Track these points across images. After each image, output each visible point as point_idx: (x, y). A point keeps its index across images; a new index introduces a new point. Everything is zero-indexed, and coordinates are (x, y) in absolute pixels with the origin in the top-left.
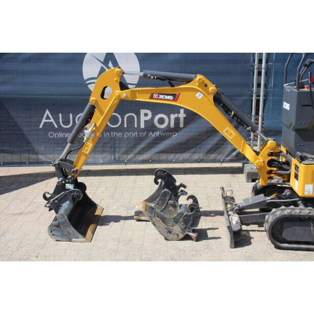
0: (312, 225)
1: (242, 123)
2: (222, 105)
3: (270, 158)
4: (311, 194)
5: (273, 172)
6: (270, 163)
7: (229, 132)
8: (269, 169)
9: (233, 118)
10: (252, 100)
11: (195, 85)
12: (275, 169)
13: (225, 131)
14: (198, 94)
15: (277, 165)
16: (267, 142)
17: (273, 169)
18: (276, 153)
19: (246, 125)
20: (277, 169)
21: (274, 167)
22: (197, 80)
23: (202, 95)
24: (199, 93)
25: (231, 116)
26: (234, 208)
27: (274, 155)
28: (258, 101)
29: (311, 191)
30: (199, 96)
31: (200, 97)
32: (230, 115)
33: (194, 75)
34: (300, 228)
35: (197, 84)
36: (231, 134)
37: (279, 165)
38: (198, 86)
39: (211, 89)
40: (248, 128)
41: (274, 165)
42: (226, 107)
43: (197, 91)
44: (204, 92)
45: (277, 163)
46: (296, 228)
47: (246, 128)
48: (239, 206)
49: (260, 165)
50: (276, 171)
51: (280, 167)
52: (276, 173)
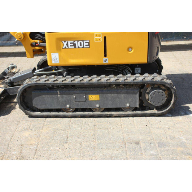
0: (59, 93)
4: (58, 62)
5: (37, 45)
8: (32, 41)
12: (38, 41)
15: (39, 37)
17: (36, 41)
20: (41, 41)
21: (37, 39)
29: (58, 60)
34: (48, 96)
41: (36, 38)
46: (44, 96)
48: (10, 79)
49: (20, 37)
50: (40, 43)
51: (43, 39)
52: (39, 45)
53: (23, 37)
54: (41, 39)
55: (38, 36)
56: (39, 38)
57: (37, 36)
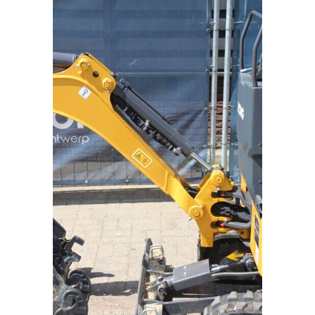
1: (165, 141)
2: (126, 108)
3: (216, 200)
5: (222, 225)
6: (216, 209)
7: (142, 156)
8: (215, 219)
9: (147, 132)
10: (211, 78)
11: (76, 74)
12: (225, 219)
13: (135, 156)
14: (82, 91)
15: (228, 212)
16: (210, 171)
17: (221, 218)
18: (225, 192)
19: (172, 143)
20: (230, 219)
21: (224, 215)
22: (78, 65)
23: (89, 92)
24: (83, 89)
25: (145, 129)
26: (157, 286)
27: (223, 195)
28: (220, 79)
30: (84, 93)
31: (86, 96)
32: (142, 127)
33: (73, 56)
35: (80, 72)
36: (145, 161)
37: (232, 212)
38: (82, 75)
39: (104, 81)
40: (175, 150)
41: (222, 213)
42: (135, 112)
43: (81, 85)
44: (93, 87)
45: (228, 209)
47: (171, 149)
48: (166, 282)
49: (197, 215)
50: (227, 222)
51: (234, 216)
52: (227, 225)
53: (202, 215)
54: (231, 215)
55: (226, 211)
56: (228, 214)
57: (224, 210)
